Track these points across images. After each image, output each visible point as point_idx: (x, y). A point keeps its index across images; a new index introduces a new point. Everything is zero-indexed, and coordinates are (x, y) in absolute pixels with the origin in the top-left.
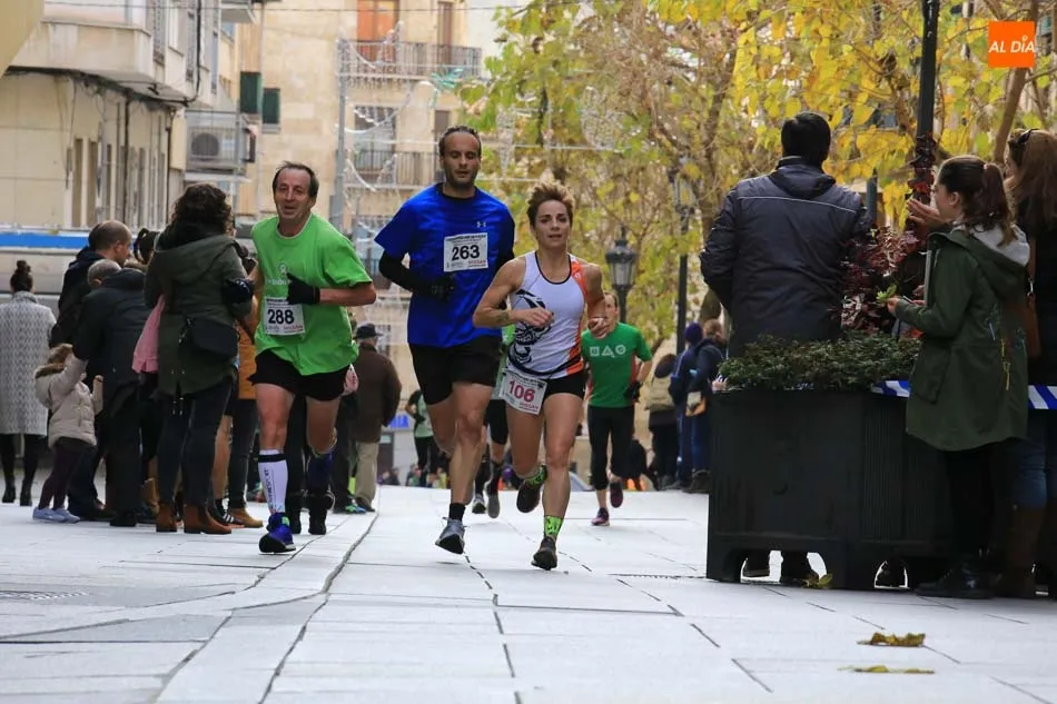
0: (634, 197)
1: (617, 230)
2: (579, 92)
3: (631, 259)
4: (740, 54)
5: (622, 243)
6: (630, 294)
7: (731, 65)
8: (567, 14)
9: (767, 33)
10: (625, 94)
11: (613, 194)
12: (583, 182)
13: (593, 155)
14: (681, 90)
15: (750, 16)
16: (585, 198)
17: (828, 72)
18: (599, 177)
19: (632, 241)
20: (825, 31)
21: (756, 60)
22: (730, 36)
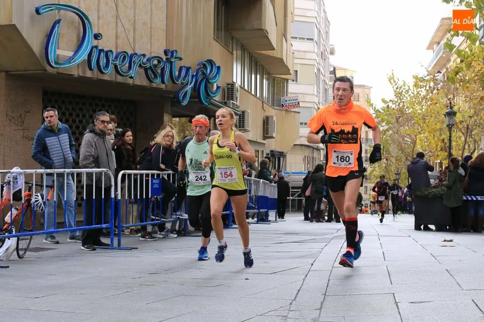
0: (400, 163)
1: (397, 169)
2: (390, 146)
3: (399, 174)
4: (418, 139)
5: (398, 171)
6: (400, 180)
7: (416, 141)
8: (387, 133)
9: (422, 135)
10: (398, 146)
11: (396, 163)
12: (391, 161)
13: (392, 156)
14: (407, 145)
15: (419, 132)
16: (391, 164)
17: (433, 142)
18: (393, 160)
19: (399, 171)
20: (432, 135)
21: (420, 140)
22: (416, 136)
